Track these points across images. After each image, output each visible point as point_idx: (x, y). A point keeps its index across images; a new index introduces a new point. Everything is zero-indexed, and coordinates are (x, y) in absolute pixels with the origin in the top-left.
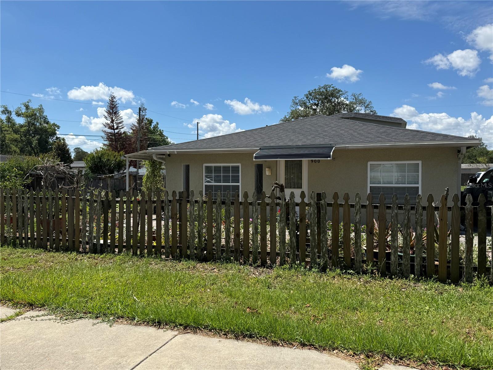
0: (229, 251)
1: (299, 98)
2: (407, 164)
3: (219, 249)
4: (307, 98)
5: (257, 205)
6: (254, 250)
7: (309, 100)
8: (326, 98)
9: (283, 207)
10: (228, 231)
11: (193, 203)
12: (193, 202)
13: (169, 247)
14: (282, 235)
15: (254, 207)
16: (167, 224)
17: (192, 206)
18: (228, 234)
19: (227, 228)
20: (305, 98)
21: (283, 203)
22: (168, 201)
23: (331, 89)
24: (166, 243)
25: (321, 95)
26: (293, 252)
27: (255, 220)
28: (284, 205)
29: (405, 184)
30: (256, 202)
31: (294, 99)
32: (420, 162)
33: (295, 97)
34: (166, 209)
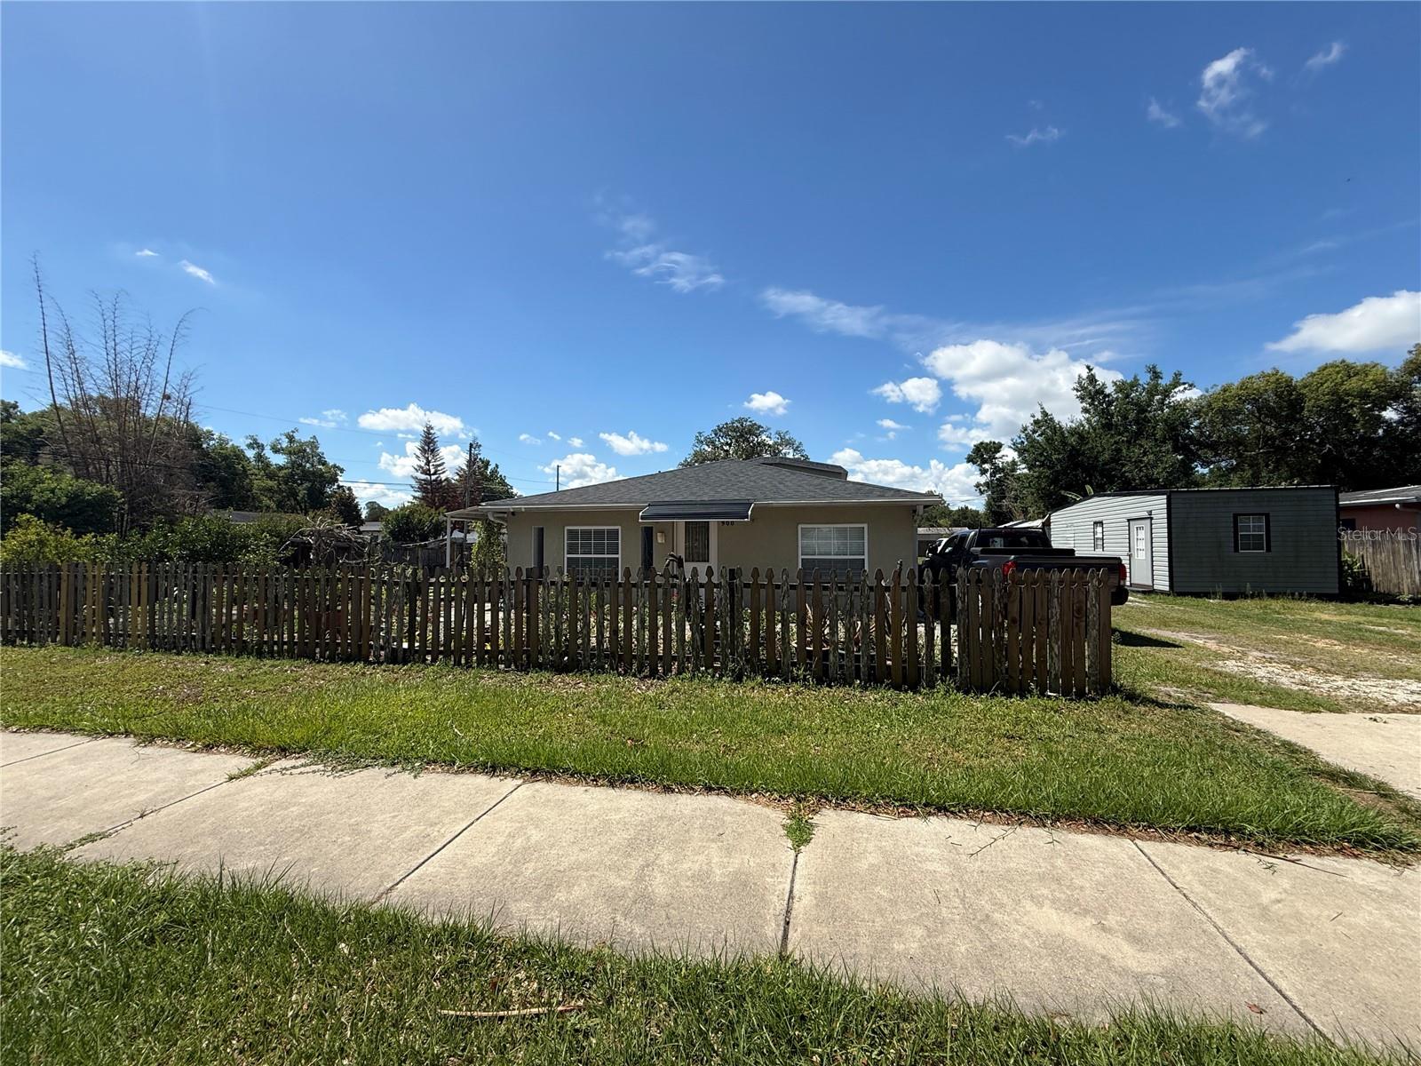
0: (602, 655)
1: (705, 434)
2: (848, 529)
3: (588, 653)
4: (716, 434)
5: (644, 587)
6: (639, 654)
7: (718, 438)
8: (742, 436)
9: (682, 589)
10: (601, 626)
12: (548, 584)
13: (511, 651)
14: (680, 631)
15: (639, 590)
16: (507, 616)
17: (546, 590)
18: (601, 630)
19: (599, 622)
20: (713, 435)
21: (681, 584)
22: (510, 582)
23: (749, 423)
24: (506, 646)
25: (735, 431)
26: (696, 654)
27: (640, 609)
28: (684, 586)
29: (847, 555)
30: (642, 582)
31: (698, 435)
32: (865, 526)
34: (507, 594)
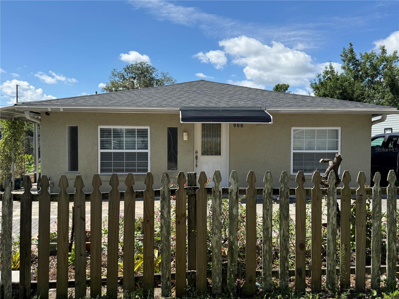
0: (286, 273)
1: (118, 71)
2: (327, 131)
3: (269, 272)
4: (125, 71)
5: (336, 194)
6: (329, 269)
7: (127, 73)
8: (142, 73)
9: (378, 195)
10: (285, 240)
11: (218, 193)
12: (220, 192)
13: (170, 277)
14: (376, 241)
15: (331, 198)
16: (166, 234)
17: (217, 199)
18: (286, 244)
19: (284, 236)
20: (123, 71)
21: (377, 189)
22: (169, 192)
23: (146, 66)
24: (165, 270)
25: (138, 70)
26: (393, 265)
27: (332, 218)
28: (380, 192)
29: (326, 149)
30: (334, 189)
31: (113, 71)
32: (339, 129)
33: (114, 70)
34: (165, 206)
